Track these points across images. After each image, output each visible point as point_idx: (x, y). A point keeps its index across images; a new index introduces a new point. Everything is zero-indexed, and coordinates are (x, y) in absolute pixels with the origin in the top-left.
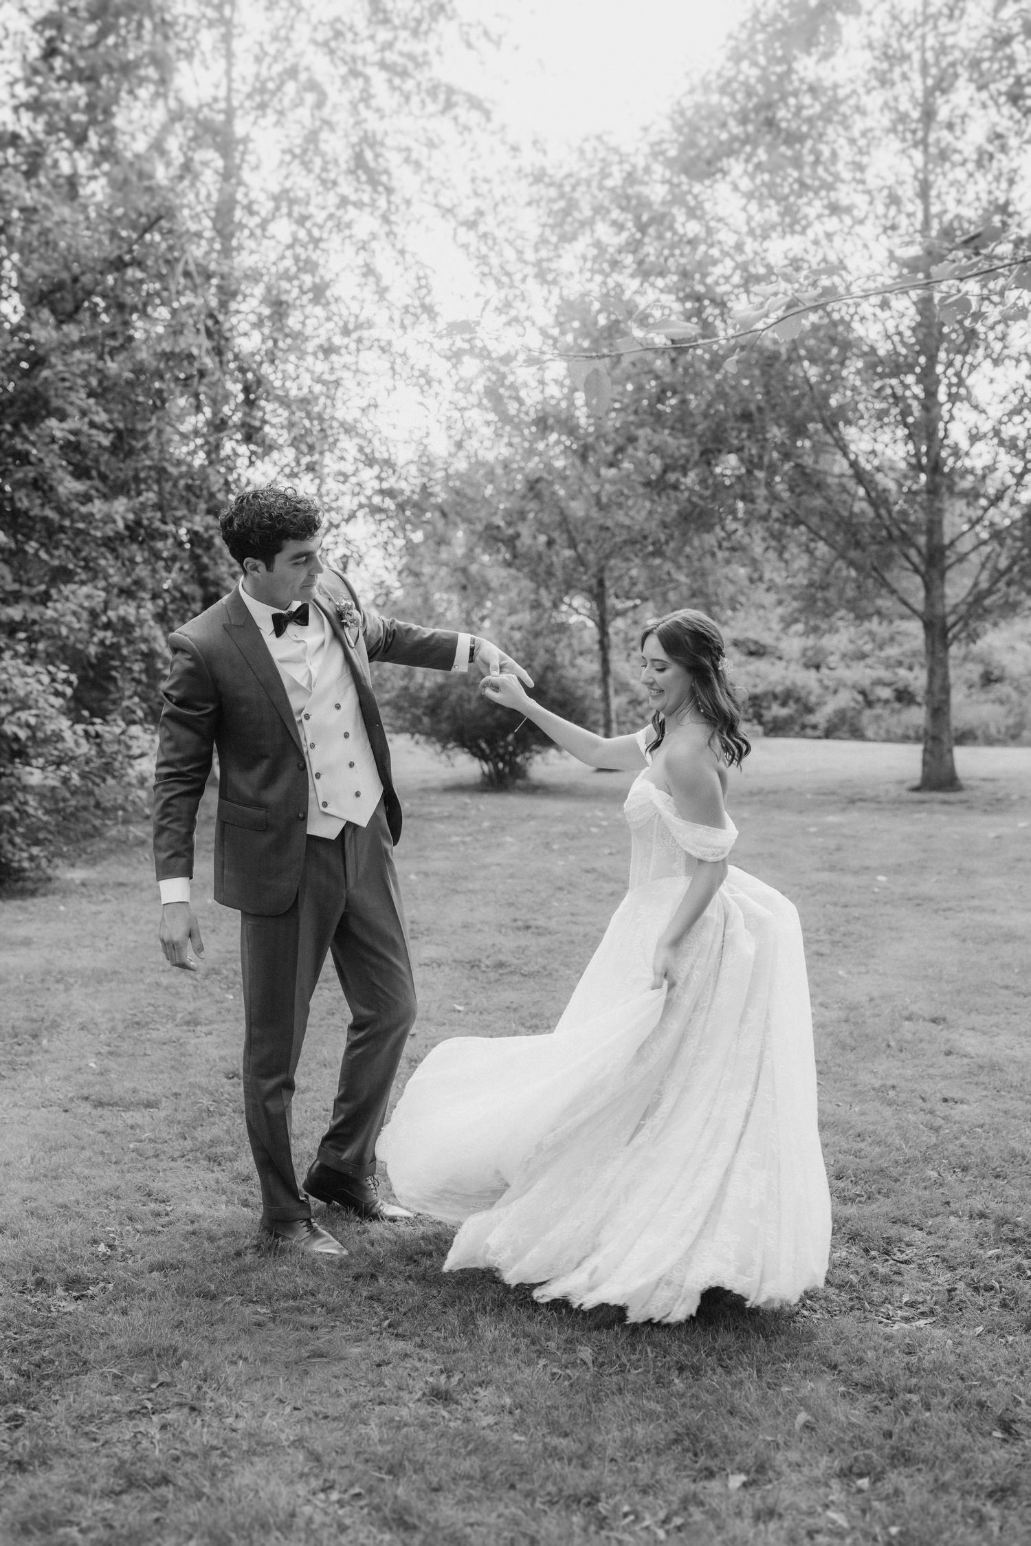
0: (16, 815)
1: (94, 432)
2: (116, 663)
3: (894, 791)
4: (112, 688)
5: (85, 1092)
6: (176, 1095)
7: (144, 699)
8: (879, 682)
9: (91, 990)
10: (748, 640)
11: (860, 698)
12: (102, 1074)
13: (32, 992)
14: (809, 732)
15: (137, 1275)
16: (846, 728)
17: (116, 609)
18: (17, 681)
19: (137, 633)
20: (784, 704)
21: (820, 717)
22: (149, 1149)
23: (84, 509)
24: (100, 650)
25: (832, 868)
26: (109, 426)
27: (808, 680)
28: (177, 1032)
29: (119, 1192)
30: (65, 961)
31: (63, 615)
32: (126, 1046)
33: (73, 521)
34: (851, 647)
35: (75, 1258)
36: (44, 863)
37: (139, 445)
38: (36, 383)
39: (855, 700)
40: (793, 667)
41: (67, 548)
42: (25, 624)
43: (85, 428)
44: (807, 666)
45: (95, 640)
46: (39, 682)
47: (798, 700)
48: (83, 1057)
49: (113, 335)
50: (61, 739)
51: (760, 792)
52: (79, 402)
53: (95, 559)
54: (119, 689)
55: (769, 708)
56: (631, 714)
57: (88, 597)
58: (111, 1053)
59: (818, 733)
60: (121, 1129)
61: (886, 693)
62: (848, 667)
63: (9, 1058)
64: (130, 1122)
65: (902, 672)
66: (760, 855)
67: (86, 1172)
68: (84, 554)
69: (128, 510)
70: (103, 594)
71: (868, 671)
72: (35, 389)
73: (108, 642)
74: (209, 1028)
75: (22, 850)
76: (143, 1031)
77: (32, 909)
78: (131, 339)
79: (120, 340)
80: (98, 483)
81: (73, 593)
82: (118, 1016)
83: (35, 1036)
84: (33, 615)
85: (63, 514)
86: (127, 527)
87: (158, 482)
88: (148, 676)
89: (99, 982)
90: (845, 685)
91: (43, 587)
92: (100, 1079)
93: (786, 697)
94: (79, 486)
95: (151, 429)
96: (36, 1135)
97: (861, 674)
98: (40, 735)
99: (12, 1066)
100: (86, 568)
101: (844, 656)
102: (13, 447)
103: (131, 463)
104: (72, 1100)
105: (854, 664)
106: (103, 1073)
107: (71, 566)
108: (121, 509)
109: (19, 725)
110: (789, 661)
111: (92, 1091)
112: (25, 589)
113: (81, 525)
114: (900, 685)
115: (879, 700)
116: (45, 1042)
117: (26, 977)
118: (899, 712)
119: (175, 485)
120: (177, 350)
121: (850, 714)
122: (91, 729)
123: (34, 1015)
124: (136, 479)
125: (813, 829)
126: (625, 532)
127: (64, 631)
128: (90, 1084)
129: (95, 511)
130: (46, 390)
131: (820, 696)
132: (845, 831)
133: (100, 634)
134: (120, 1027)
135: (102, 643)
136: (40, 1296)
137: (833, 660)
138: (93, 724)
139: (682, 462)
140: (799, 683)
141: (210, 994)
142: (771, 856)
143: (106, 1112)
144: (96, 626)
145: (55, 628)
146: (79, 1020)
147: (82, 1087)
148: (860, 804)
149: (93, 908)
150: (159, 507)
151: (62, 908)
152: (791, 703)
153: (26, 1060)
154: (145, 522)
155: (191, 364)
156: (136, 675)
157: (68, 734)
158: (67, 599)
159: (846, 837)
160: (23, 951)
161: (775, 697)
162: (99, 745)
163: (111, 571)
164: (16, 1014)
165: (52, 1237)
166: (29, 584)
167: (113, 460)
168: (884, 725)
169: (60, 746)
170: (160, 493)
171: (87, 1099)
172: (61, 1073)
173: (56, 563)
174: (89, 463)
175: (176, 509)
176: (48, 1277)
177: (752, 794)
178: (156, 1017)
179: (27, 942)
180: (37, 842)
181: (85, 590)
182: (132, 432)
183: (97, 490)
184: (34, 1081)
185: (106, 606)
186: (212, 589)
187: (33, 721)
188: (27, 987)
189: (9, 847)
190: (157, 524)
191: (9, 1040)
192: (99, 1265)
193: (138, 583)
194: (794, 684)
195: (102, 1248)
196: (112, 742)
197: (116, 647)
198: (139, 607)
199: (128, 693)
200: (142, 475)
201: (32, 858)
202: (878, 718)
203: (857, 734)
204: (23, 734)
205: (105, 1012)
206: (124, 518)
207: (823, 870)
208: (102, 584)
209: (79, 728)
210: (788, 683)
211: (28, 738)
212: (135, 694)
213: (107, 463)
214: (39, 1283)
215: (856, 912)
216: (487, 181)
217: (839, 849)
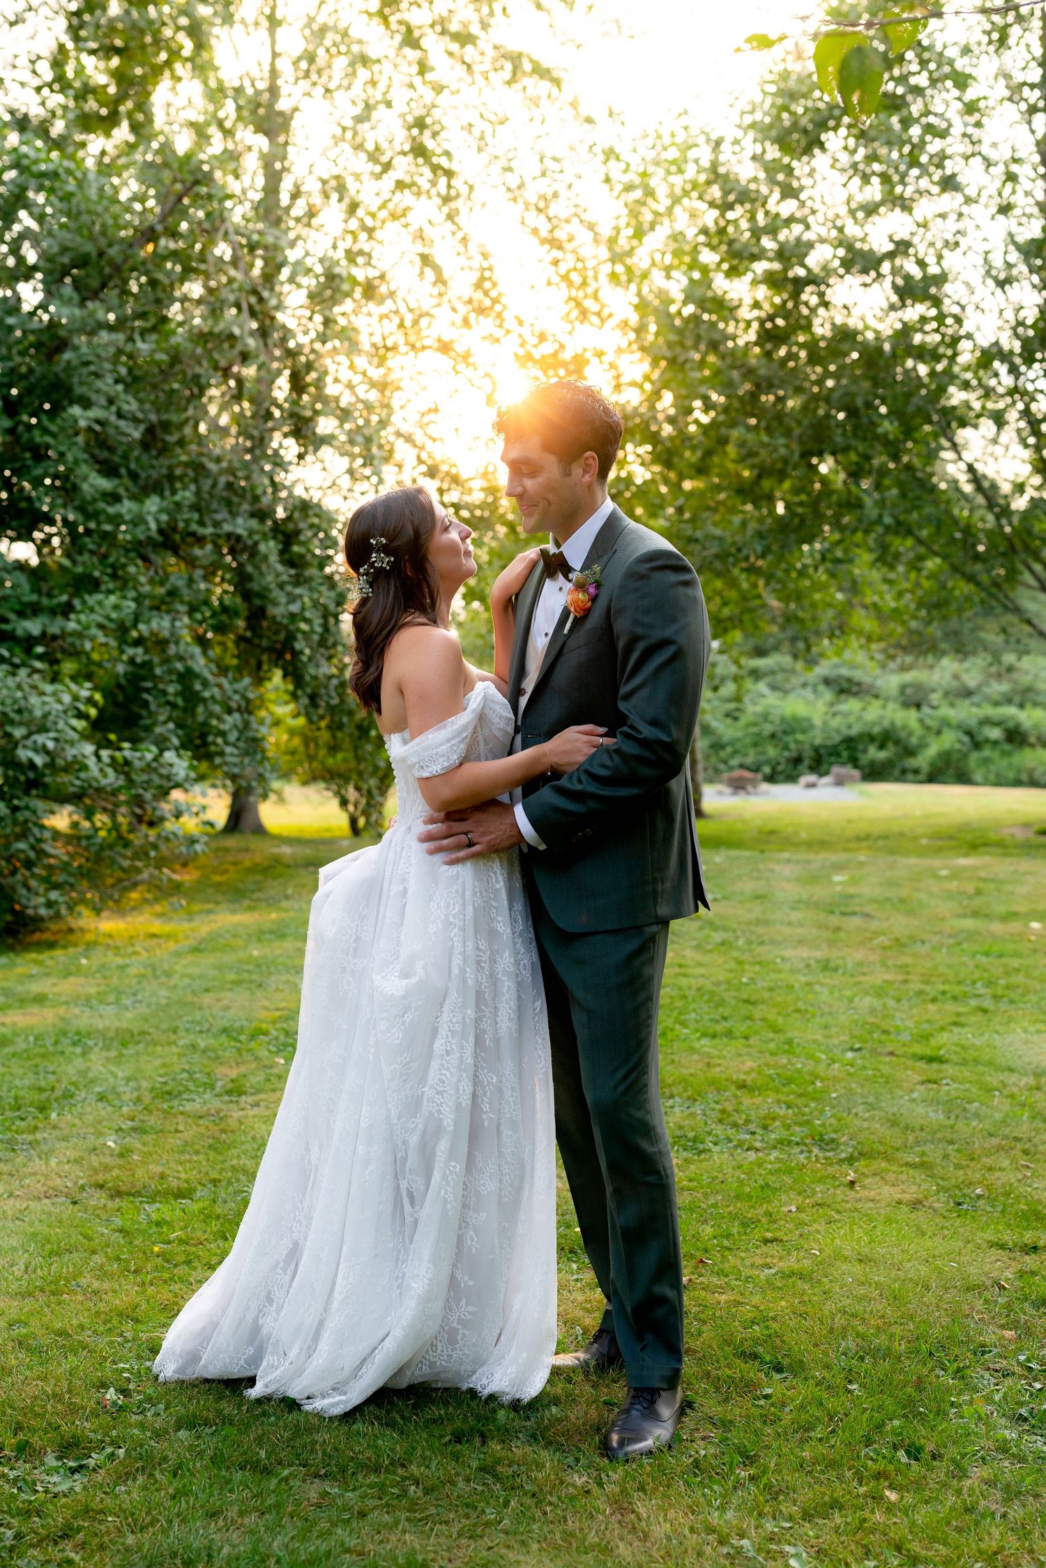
0: (32, 855)
1: (122, 423)
2: (148, 684)
3: (1020, 835)
4: (144, 713)
5: (100, 1178)
6: (215, 1182)
7: (179, 725)
8: (987, 721)
9: (113, 1053)
10: (840, 677)
11: (966, 739)
12: (121, 1155)
13: (43, 1056)
14: (910, 776)
15: (158, 1435)
16: (951, 772)
17: (148, 622)
18: (34, 700)
19: (172, 650)
20: (882, 747)
21: (922, 761)
22: (178, 1251)
23: (111, 510)
24: (130, 669)
25: (975, 914)
26: (140, 415)
27: (909, 719)
28: (217, 1103)
29: (139, 1314)
30: (83, 1019)
31: (87, 628)
32: (152, 1121)
33: (99, 524)
34: (955, 684)
35: (73, 1410)
36: (64, 911)
37: (172, 439)
38: (58, 368)
39: (959, 741)
40: (891, 706)
41: (92, 552)
42: (44, 638)
43: (113, 418)
44: (906, 705)
45: (125, 657)
46: (60, 701)
47: (897, 742)
48: (99, 1134)
49: (143, 316)
50: (85, 768)
51: (867, 837)
52: (105, 388)
53: (124, 566)
54: (151, 714)
55: (865, 751)
56: (713, 759)
57: (116, 607)
58: (134, 1129)
59: (920, 777)
60: (144, 1226)
61: (995, 733)
62: (952, 705)
63: (9, 1135)
64: (155, 1217)
65: (1011, 711)
66: (888, 900)
67: (96, 1285)
68: (111, 560)
69: (161, 511)
70: (133, 605)
71: (975, 710)
72: (56, 375)
73: (139, 660)
74: (257, 1098)
75: (37, 894)
76: (175, 1103)
77: (50, 963)
78: (165, 319)
79: (152, 321)
80: (127, 481)
81: (100, 603)
82: (144, 1084)
83: (42, 1109)
84: (54, 629)
85: (88, 516)
86: (161, 531)
87: (195, 481)
88: (185, 700)
89: (124, 1044)
90: (949, 725)
91: (64, 598)
92: (120, 1161)
93: (886, 738)
94: (105, 484)
95: (187, 420)
96: (34, 1235)
97: (965, 712)
98: (60, 762)
99: (11, 1146)
100: (114, 576)
101: (947, 694)
102: (31, 440)
103: (164, 461)
104: (82, 1188)
105: (958, 702)
106: (124, 1153)
107: (96, 574)
108: (154, 509)
109: (36, 750)
110: (887, 700)
111: (108, 1177)
112: (45, 601)
113: (108, 527)
114: (1011, 724)
115: (987, 741)
116: (54, 1116)
117: (37, 1039)
118: (1009, 754)
119: (214, 485)
120: (217, 330)
121: (955, 756)
122: (118, 754)
123: (43, 1084)
124: (171, 478)
125: (944, 873)
126: (716, 543)
127: (88, 646)
128: (107, 1168)
129: (124, 511)
130: (70, 376)
131: (922, 738)
132: (982, 874)
133: (131, 651)
134: (147, 1099)
135: (132, 661)
136: (22, 1468)
137: (935, 697)
138: (120, 749)
139: (779, 466)
140: (899, 723)
141: (257, 1059)
142: (902, 901)
143: (124, 1203)
144: (125, 642)
145: (78, 643)
146: (98, 1089)
147: (96, 1171)
148: (982, 849)
149: (120, 961)
150: (195, 507)
151: (84, 961)
152: (890, 745)
153: (30, 1138)
154: (181, 525)
155: (232, 347)
156: (171, 698)
157: (91, 762)
158: (92, 610)
159: (985, 880)
160: (35, 1009)
161: (872, 738)
162: (127, 775)
163: (143, 579)
164: (22, 1081)
165: (44, 1378)
166: (50, 595)
167: (145, 458)
168: (993, 768)
169: (83, 775)
170: (198, 493)
171: (101, 1187)
172: (71, 1154)
173: (80, 569)
174: (117, 459)
175: (216, 511)
176: (35, 1440)
177: (859, 839)
178: (191, 1086)
179: (40, 999)
180: (56, 886)
181: (113, 599)
182: (166, 426)
183: (127, 490)
184: (38, 1165)
185: (137, 618)
186: (257, 602)
187: (51, 745)
188: (37, 1050)
189: (24, 892)
190: (194, 527)
191: (9, 1114)
192: (105, 1419)
193: (173, 593)
194: (893, 724)
195: (111, 1394)
196: (142, 770)
197: (147, 665)
198: (174, 620)
199: (162, 718)
200: (178, 472)
201: (50, 904)
202: (986, 761)
203: (963, 778)
204: (39, 760)
205: (128, 1080)
206: (157, 521)
207: (964, 916)
208: (132, 594)
209: (105, 754)
210: (886, 723)
211: (46, 765)
212: (170, 719)
213: (138, 460)
214: (23, 1449)
215: (1015, 963)
216: (555, 159)
217: (978, 892)
